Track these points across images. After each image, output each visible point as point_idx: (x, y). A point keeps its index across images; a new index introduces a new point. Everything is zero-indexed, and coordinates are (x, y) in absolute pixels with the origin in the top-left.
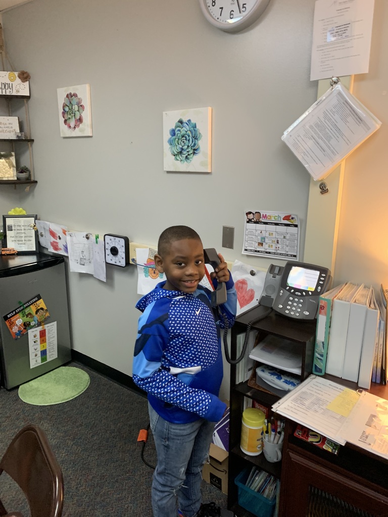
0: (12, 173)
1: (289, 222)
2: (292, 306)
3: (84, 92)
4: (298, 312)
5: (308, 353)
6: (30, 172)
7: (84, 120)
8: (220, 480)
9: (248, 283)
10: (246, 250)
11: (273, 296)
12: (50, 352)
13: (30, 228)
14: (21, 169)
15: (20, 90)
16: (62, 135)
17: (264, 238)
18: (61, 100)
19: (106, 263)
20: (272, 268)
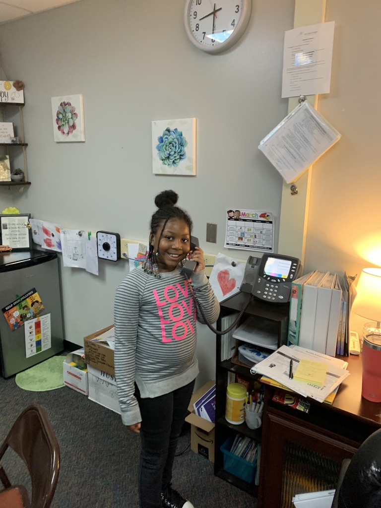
0: (6, 174)
1: (265, 219)
2: (269, 291)
3: (78, 102)
4: (274, 297)
5: (283, 331)
6: (23, 174)
7: (77, 127)
8: (207, 450)
9: (230, 273)
10: (228, 244)
11: (252, 284)
12: (44, 342)
13: (23, 226)
14: (15, 171)
15: (15, 98)
16: (56, 140)
17: (243, 234)
18: (56, 108)
19: (99, 258)
20: (251, 259)
